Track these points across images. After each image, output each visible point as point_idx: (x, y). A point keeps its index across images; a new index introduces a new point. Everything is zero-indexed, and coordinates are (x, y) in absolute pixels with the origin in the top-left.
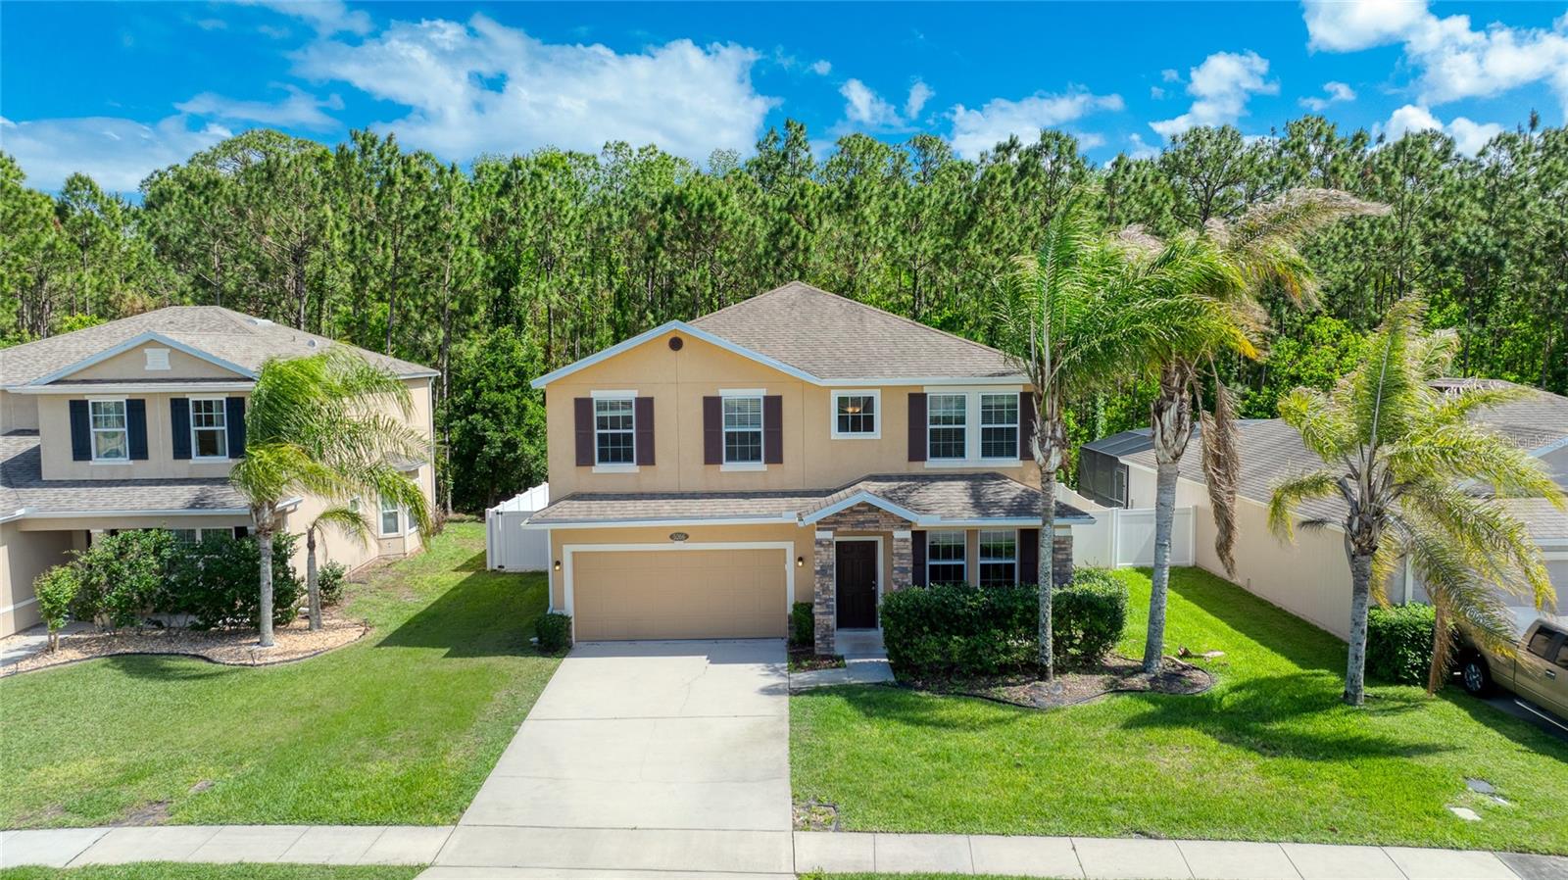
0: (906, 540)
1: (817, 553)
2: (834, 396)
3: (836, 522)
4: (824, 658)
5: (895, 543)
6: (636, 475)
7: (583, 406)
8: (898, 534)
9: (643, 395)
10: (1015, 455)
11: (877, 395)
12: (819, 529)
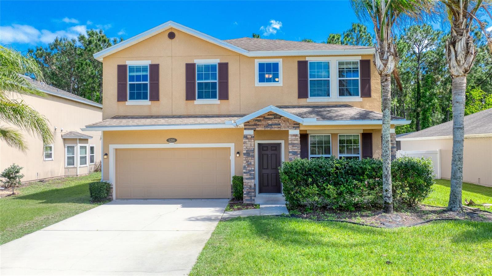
0: (296, 135)
1: (245, 143)
2: (257, 62)
3: (255, 125)
4: (248, 205)
5: (290, 137)
6: (149, 107)
7: (122, 69)
8: (292, 132)
9: (154, 63)
10: (358, 95)
11: (280, 61)
12: (245, 129)
